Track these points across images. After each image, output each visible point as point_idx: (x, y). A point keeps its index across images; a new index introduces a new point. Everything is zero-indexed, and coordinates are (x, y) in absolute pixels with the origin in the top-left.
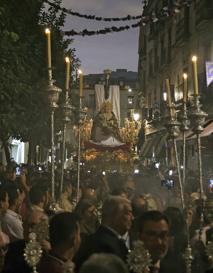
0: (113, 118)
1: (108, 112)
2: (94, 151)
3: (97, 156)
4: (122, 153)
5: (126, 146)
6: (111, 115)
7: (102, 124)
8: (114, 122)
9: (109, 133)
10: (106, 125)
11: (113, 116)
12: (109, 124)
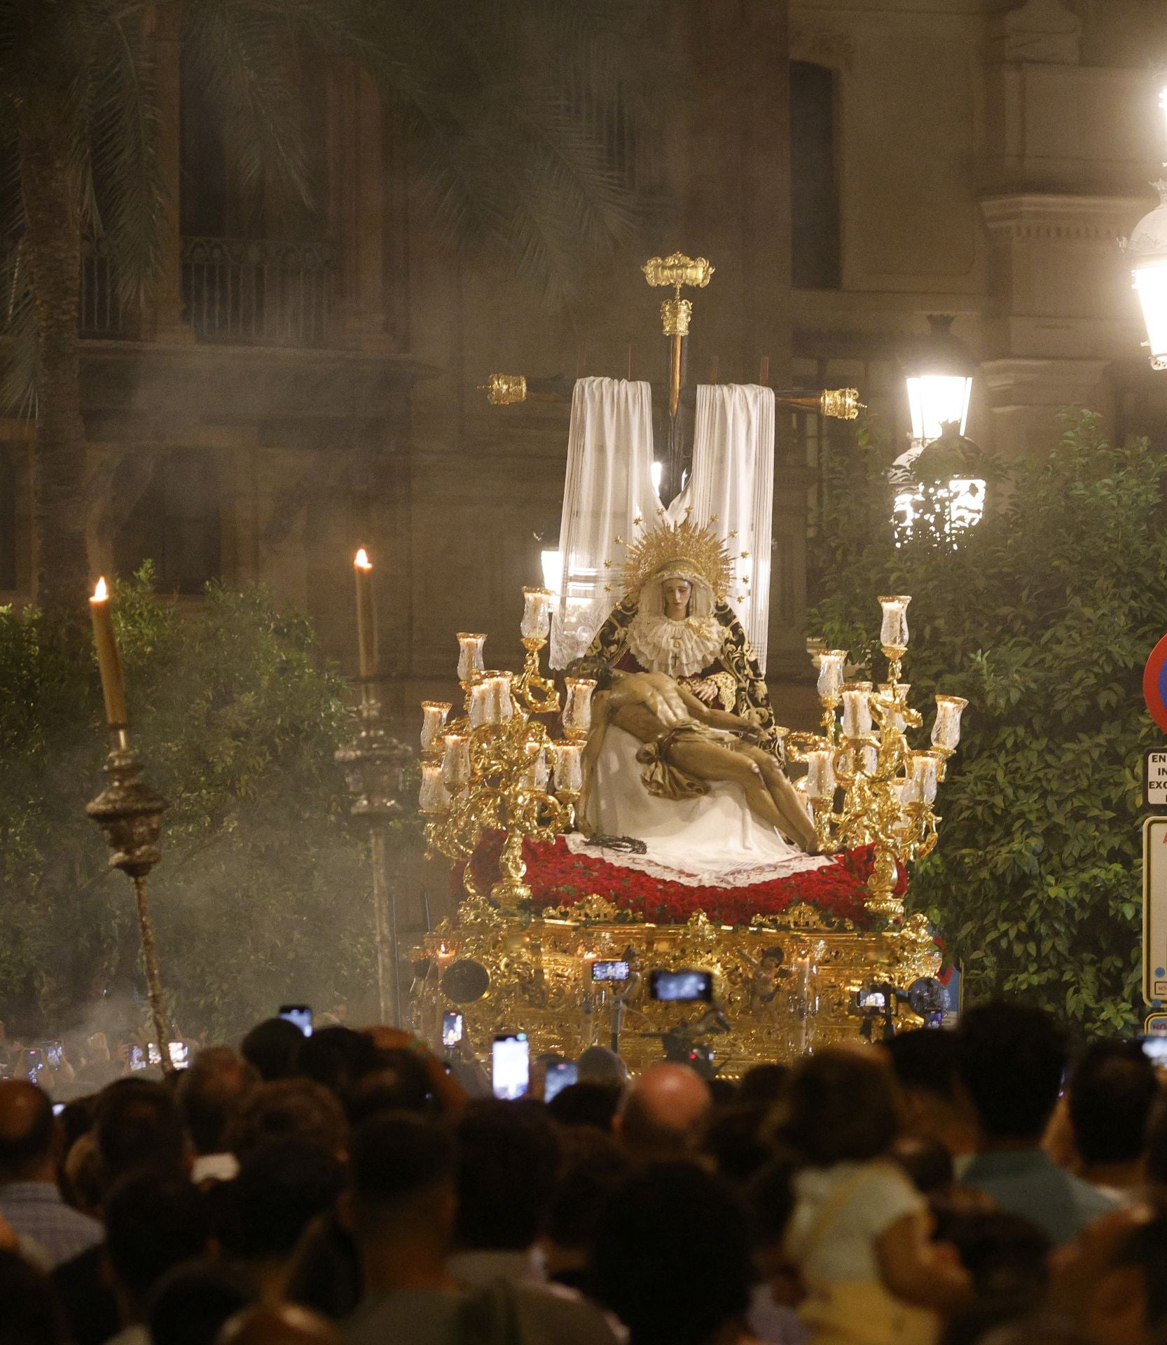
0: (728, 659)
1: (688, 606)
4: (818, 931)
5: (843, 882)
6: (714, 629)
7: (651, 702)
8: (739, 690)
9: (702, 778)
10: (675, 714)
11: (732, 642)
12: (705, 709)
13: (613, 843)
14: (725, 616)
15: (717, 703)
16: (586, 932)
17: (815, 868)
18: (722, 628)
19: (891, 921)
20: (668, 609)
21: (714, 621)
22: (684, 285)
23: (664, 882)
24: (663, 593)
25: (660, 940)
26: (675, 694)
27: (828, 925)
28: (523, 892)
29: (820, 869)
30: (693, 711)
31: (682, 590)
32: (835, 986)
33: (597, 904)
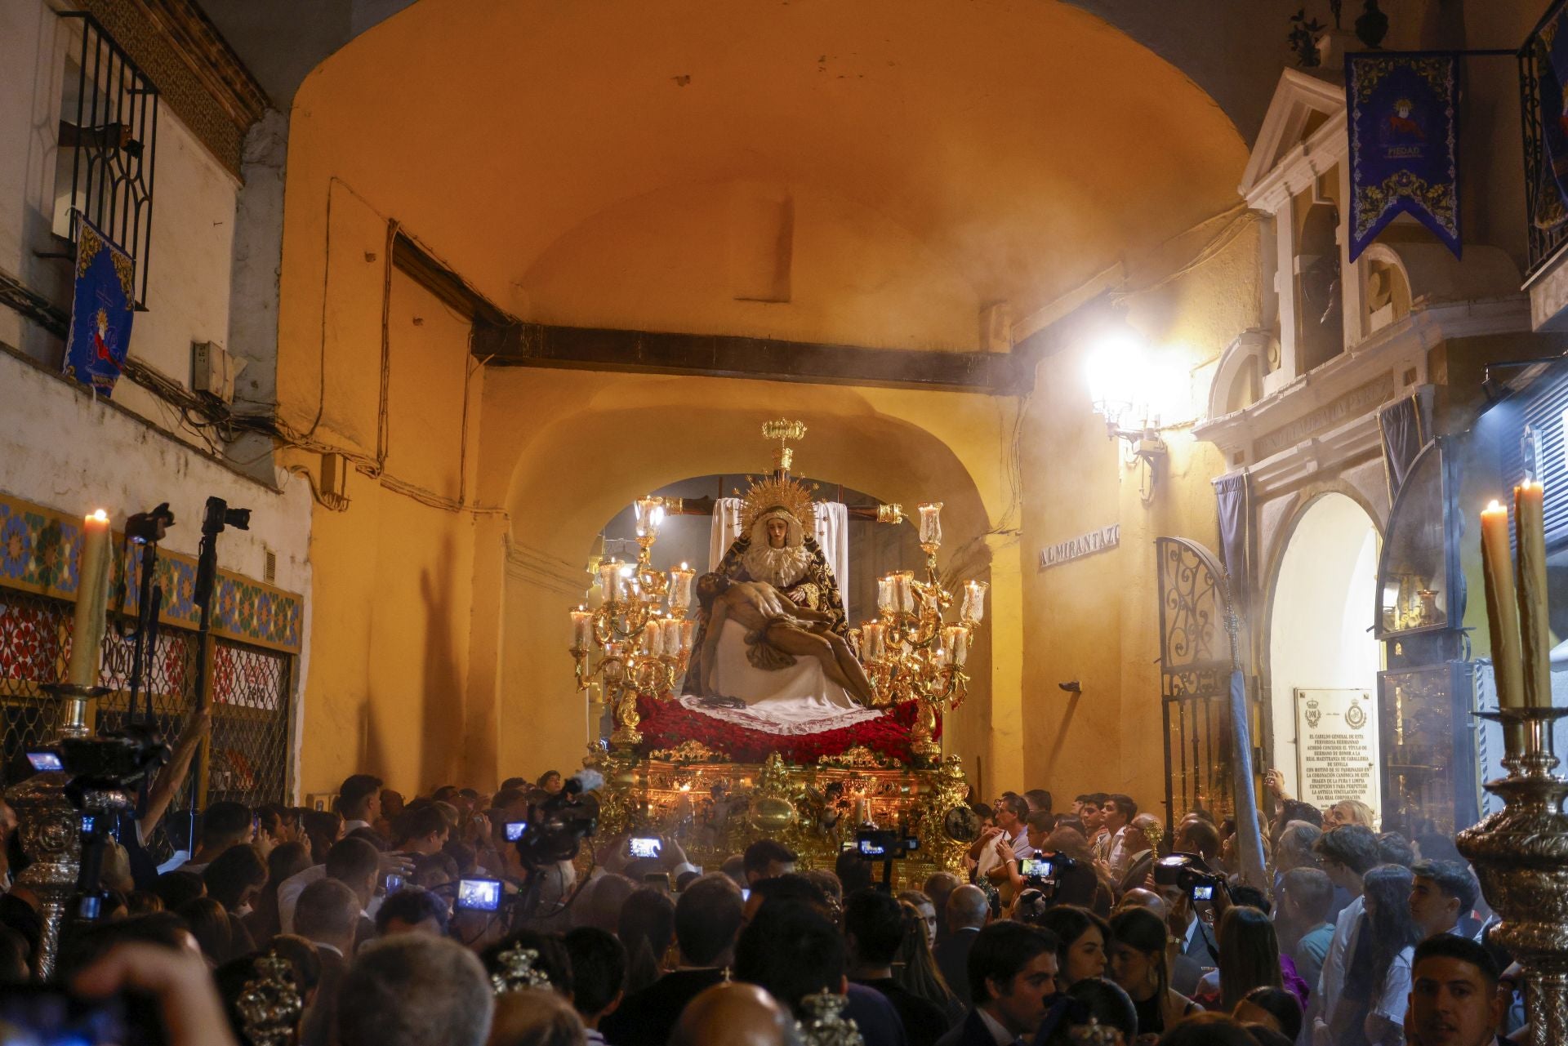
0: (813, 574)
1: (785, 538)
2: (696, 762)
3: (716, 790)
4: (872, 768)
5: (893, 729)
6: (804, 555)
7: (755, 600)
8: (821, 596)
9: (790, 654)
10: (773, 610)
11: (816, 563)
12: (796, 606)
13: (716, 701)
14: (812, 546)
15: (805, 602)
16: (681, 771)
17: (872, 718)
18: (808, 553)
19: (931, 761)
20: (771, 541)
21: (803, 548)
22: (787, 438)
23: (752, 730)
24: (768, 529)
25: (743, 777)
26: (773, 596)
27: (880, 764)
28: (637, 738)
29: (876, 719)
30: (786, 607)
31: (780, 527)
32: (886, 814)
33: (696, 749)
